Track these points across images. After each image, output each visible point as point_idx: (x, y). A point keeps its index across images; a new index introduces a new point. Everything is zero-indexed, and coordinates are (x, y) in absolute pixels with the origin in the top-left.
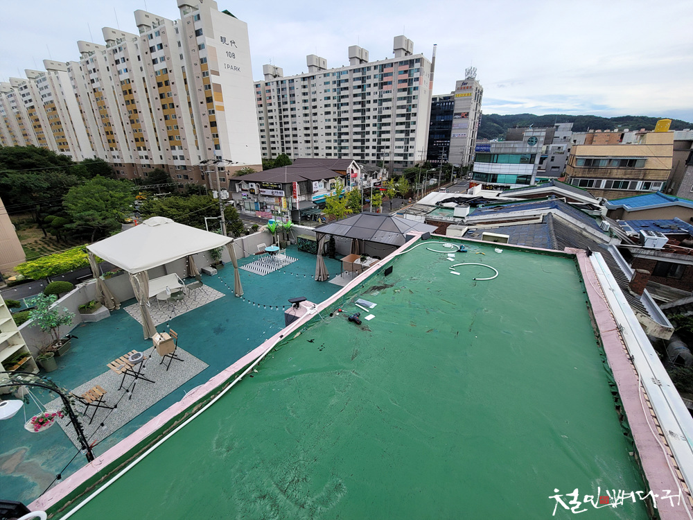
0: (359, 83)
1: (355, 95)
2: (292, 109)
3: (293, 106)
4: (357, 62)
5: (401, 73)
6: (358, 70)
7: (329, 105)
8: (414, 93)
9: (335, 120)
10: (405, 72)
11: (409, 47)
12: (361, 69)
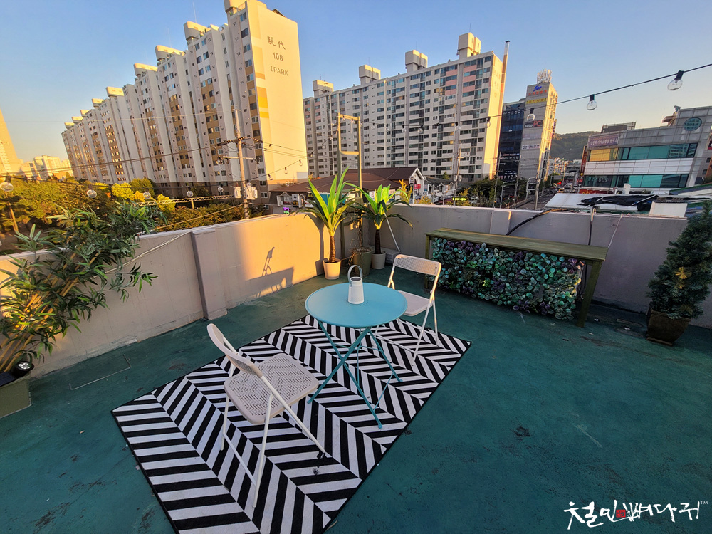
4: (415, 68)
5: (466, 75)
6: (417, 76)
7: (383, 117)
8: (483, 96)
9: (388, 133)
10: (472, 73)
11: (476, 47)
12: (420, 75)
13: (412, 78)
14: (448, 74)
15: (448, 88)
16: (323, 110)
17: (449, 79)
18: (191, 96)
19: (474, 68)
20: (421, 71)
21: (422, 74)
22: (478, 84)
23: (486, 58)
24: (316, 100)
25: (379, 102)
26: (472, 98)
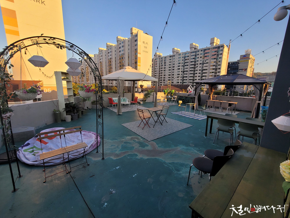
0: (194, 57)
1: (191, 62)
2: (164, 68)
3: (165, 67)
4: (193, 49)
5: (213, 52)
6: (194, 52)
7: (180, 66)
8: (219, 60)
9: (182, 72)
10: (215, 51)
11: (217, 42)
12: (195, 51)
13: (192, 53)
14: (206, 51)
15: (206, 56)
16: (158, 63)
17: (206, 53)
18: (116, 58)
19: (216, 50)
20: (195, 50)
21: (196, 51)
22: (218, 55)
23: (221, 46)
24: (156, 59)
25: (179, 61)
26: (215, 60)
